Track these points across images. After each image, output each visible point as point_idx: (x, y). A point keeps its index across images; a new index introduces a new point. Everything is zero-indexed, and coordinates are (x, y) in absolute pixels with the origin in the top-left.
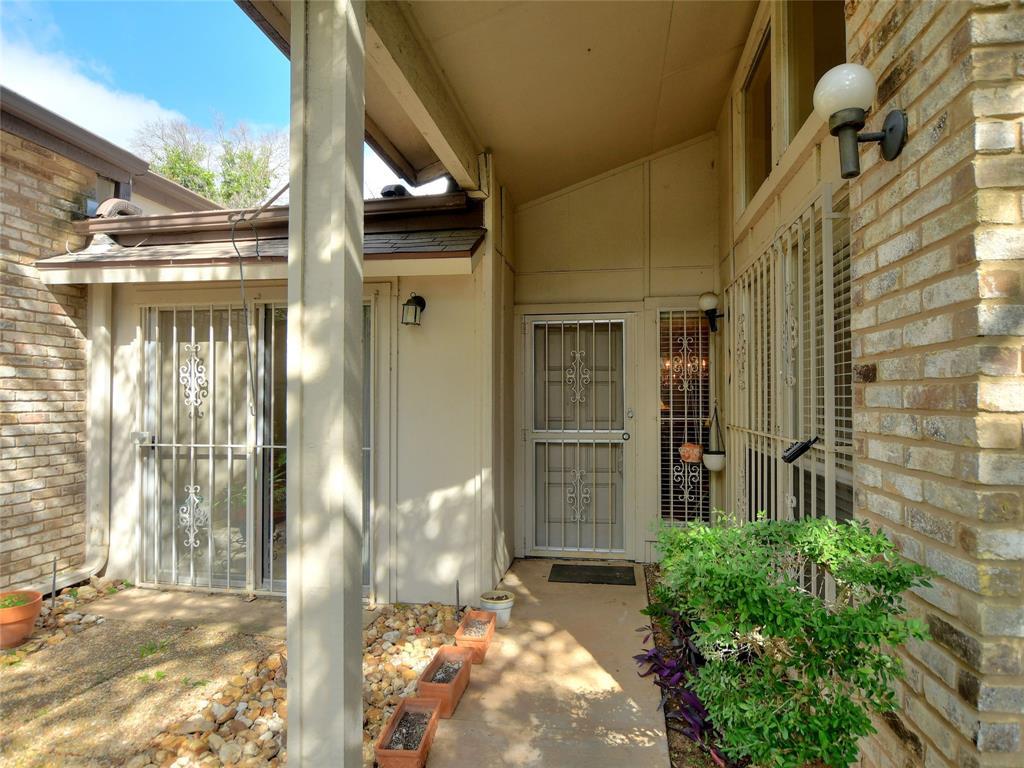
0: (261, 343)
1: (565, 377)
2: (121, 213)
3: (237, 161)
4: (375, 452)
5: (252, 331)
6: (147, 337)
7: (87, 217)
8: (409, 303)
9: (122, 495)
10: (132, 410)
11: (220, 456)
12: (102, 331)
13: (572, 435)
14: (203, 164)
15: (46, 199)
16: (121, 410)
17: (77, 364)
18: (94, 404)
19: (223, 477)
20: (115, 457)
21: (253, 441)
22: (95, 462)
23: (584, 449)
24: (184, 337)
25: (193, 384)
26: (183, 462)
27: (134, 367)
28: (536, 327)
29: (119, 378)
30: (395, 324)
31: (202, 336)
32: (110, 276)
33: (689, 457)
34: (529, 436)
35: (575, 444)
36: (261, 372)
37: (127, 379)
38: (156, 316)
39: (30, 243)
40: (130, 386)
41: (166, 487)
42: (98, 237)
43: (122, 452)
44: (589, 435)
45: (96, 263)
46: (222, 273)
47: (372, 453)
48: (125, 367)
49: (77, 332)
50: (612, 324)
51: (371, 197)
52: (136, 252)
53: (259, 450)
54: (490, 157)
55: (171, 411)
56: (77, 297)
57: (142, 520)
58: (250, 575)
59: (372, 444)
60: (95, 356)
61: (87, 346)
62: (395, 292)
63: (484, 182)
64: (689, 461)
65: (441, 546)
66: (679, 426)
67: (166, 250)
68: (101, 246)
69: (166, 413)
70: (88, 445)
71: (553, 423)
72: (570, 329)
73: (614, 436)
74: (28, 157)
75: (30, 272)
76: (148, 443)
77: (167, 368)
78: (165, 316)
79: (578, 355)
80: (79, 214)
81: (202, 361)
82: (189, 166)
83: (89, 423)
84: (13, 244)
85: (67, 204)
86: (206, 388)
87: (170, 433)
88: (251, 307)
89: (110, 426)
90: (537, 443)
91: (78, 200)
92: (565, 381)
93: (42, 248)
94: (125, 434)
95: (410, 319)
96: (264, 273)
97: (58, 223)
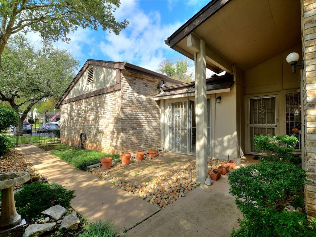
0: (189, 108)
1: (258, 112)
2: (165, 86)
3: (179, 65)
4: (211, 128)
5: (187, 107)
6: (170, 108)
7: (160, 88)
8: (218, 98)
9: (167, 137)
10: (168, 122)
11: (182, 129)
12: (163, 108)
13: (261, 126)
14: (173, 67)
15: (154, 86)
16: (166, 122)
17: (159, 113)
18: (162, 121)
19: (183, 134)
20: (165, 130)
21: (188, 126)
22: (162, 131)
23: (264, 129)
24: (176, 107)
25: (178, 116)
26: (176, 130)
27: (168, 114)
28: (251, 100)
29: (165, 116)
30: (215, 103)
31: (179, 107)
32: (164, 98)
33: (294, 131)
34: (249, 126)
35: (261, 128)
36: (189, 114)
37: (167, 116)
38: (171, 104)
39: (153, 94)
40: (167, 117)
41: (173, 136)
42: (162, 91)
43: (166, 129)
44: (265, 126)
45: (162, 96)
46: (183, 96)
47: (210, 129)
48: (166, 114)
49: (159, 108)
50: (271, 98)
51: (208, 78)
52: (168, 93)
53: (189, 128)
54: (235, 65)
55: (174, 122)
56: (159, 102)
57: (169, 141)
58: (188, 152)
59: (210, 126)
60: (162, 113)
61: (160, 110)
62: (215, 96)
63: (233, 71)
64: (295, 132)
65: (228, 148)
66: (292, 123)
67: (172, 92)
68: (162, 93)
69: (173, 122)
70: (161, 128)
71: (255, 123)
72: (260, 100)
73: (273, 126)
74: (152, 80)
75: (152, 98)
76: (170, 127)
77: (173, 114)
78: (172, 104)
79: (262, 106)
80: (159, 88)
81: (179, 112)
82: (170, 68)
83: (161, 124)
84: (151, 94)
85: (157, 86)
86: (180, 117)
87: (174, 125)
88: (187, 102)
89: (164, 125)
90: (251, 128)
91: (158, 85)
92: (258, 113)
93: (154, 94)
94: (167, 126)
95: (218, 101)
96: (190, 95)
97: (156, 89)
